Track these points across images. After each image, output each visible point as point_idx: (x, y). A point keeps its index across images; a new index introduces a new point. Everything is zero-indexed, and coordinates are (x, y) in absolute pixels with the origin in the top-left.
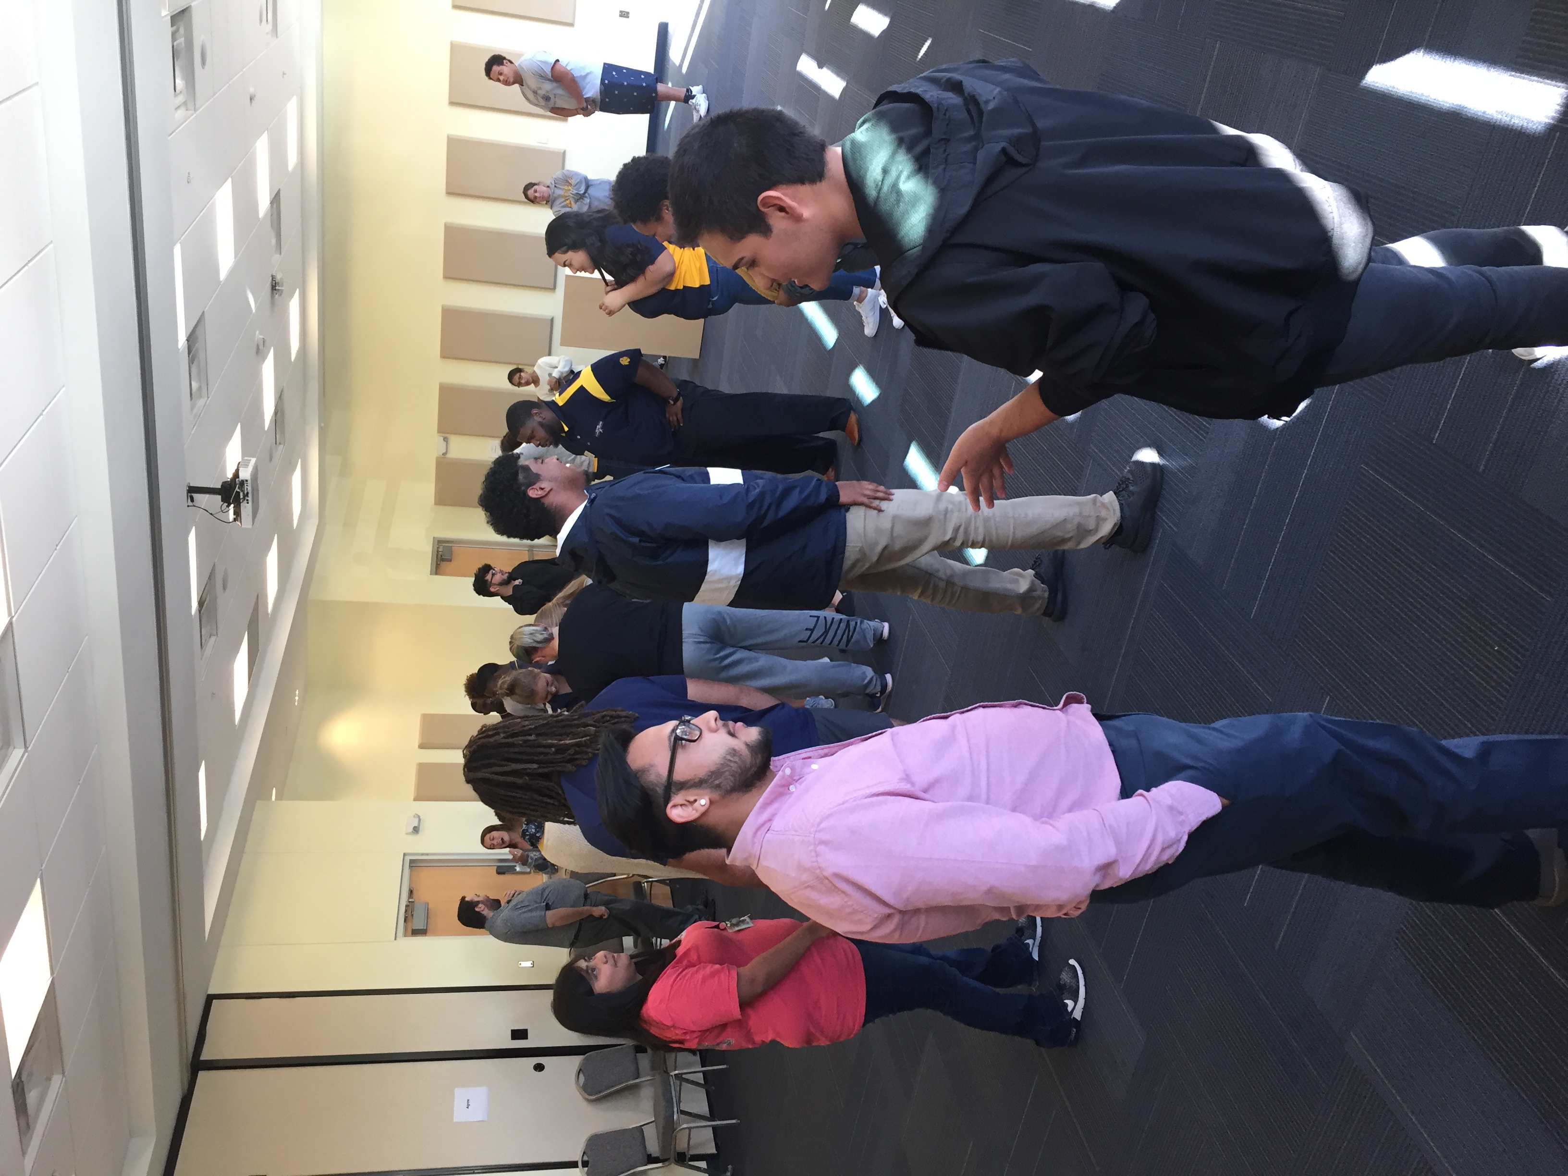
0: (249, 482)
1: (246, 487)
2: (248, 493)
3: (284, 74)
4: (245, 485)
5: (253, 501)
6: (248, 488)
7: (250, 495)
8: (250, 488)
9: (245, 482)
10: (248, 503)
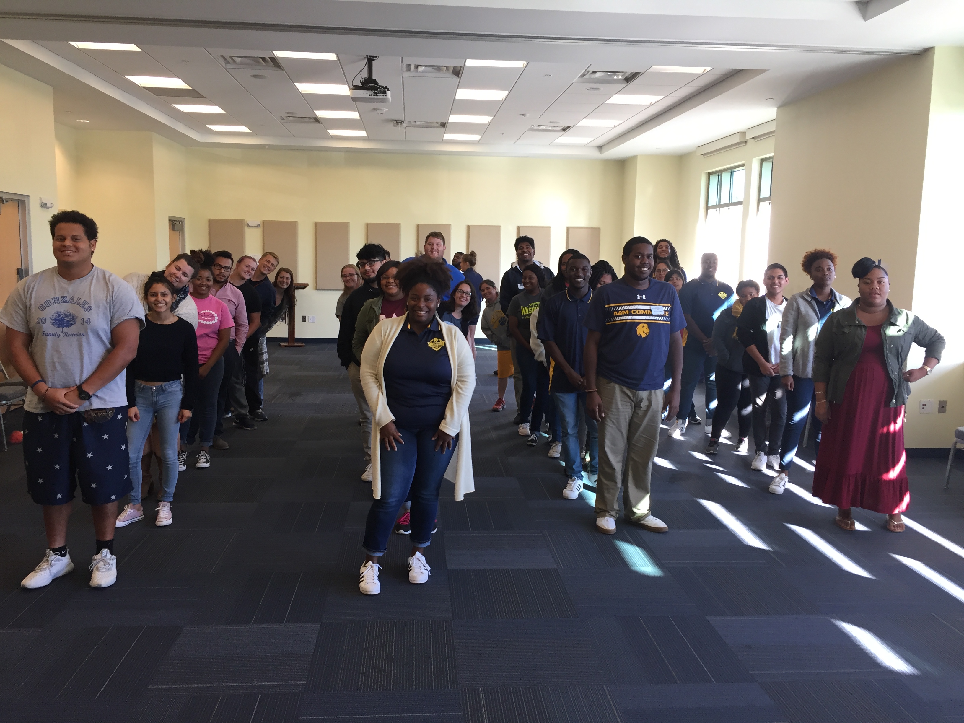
0: (385, 97)
1: (381, 94)
2: (377, 95)
3: (503, 134)
4: (383, 95)
5: (371, 98)
6: (380, 96)
7: (375, 97)
8: (381, 97)
9: (384, 94)
10: (370, 95)
